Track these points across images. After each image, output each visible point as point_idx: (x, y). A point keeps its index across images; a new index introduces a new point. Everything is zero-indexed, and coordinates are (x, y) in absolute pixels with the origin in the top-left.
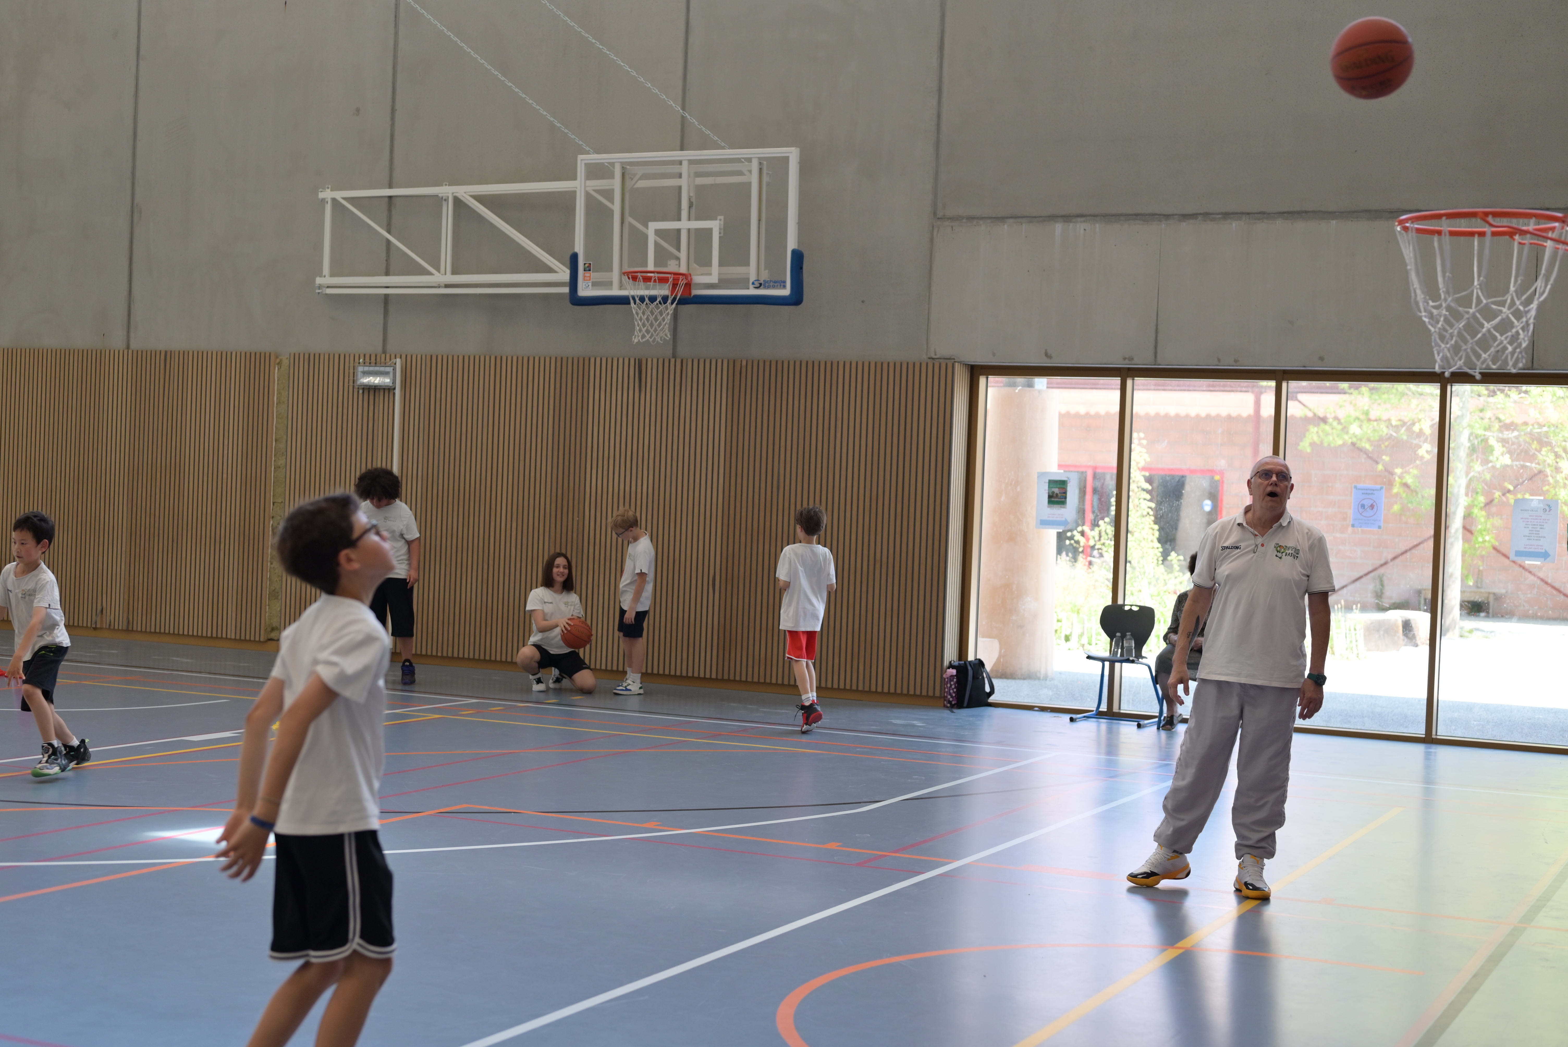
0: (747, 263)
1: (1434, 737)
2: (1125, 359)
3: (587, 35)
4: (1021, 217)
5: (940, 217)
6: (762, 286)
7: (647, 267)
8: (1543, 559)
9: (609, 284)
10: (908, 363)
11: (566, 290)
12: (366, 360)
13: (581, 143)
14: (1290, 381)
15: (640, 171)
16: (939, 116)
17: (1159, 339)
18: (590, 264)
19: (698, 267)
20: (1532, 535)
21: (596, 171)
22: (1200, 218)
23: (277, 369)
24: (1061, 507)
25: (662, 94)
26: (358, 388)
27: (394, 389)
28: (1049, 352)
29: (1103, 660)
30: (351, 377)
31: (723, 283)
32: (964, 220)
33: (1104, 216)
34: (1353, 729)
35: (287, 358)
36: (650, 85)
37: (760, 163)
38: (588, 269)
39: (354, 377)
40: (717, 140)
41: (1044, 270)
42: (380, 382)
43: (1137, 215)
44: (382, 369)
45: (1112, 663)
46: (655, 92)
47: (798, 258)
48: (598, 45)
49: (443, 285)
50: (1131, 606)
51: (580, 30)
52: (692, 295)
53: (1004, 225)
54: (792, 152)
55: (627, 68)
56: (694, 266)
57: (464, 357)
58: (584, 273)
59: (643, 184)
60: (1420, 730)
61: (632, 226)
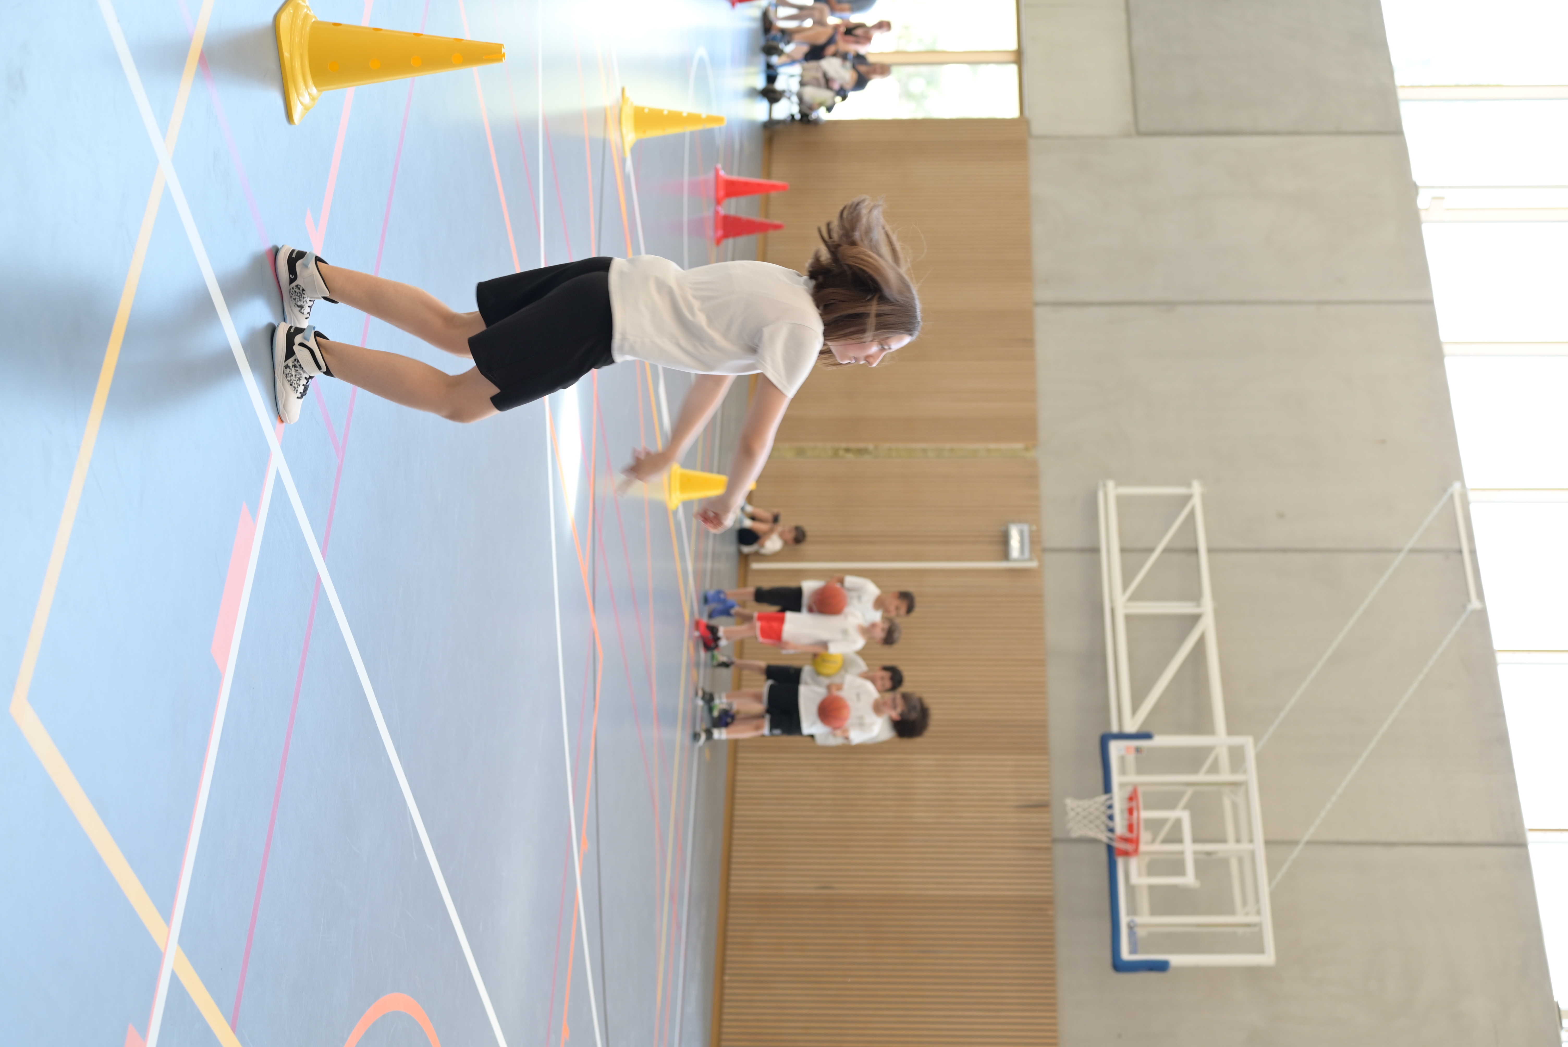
0: (1152, 914)
6: (1130, 931)
9: (1123, 773)
11: (1115, 729)
12: (1035, 533)
13: (1265, 739)
15: (1240, 802)
18: (1143, 753)
19: (1146, 863)
21: (1237, 758)
23: (1022, 446)
25: (1320, 820)
26: (1007, 526)
27: (1008, 561)
30: (1017, 519)
31: (1131, 889)
35: (1033, 456)
36: (1329, 808)
37: (1257, 925)
38: (1138, 750)
42: (1014, 547)
44: (1027, 549)
46: (1323, 813)
47: (1161, 967)
49: (1113, 606)
51: (1380, 734)
52: (1117, 858)
54: (1270, 958)
55: (1344, 784)
56: (1146, 859)
57: (1043, 629)
58: (1133, 748)
59: (1227, 803)
61: (1184, 795)
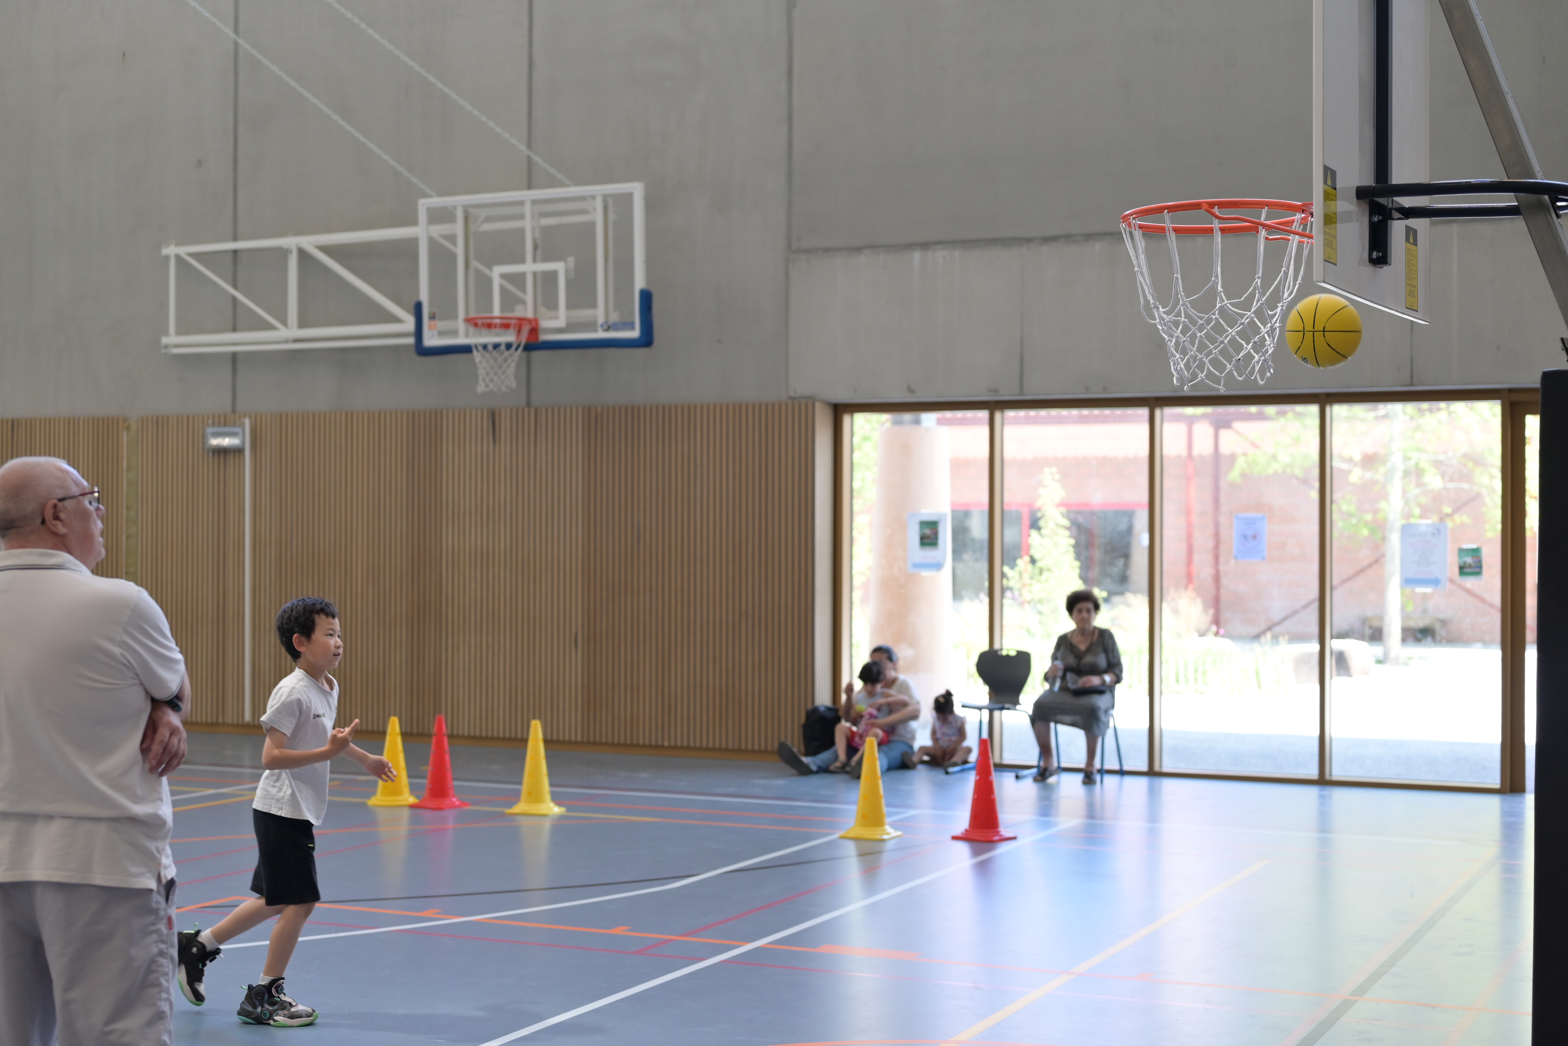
0: (595, 306)
1: (1327, 778)
2: (990, 391)
3: (427, 75)
4: (878, 247)
5: (795, 250)
6: (611, 328)
7: (492, 313)
8: (1435, 586)
9: (454, 333)
10: (767, 404)
11: (411, 340)
12: (215, 421)
13: (423, 186)
14: (1164, 408)
15: (483, 213)
16: (790, 145)
17: (1024, 369)
18: (435, 312)
19: (546, 311)
20: (1422, 561)
21: (439, 216)
22: (1061, 241)
23: (125, 434)
24: (933, 549)
25: (505, 133)
26: (208, 451)
27: (244, 450)
28: (912, 387)
29: (980, 709)
30: (201, 439)
31: (570, 327)
32: (820, 252)
33: (963, 242)
35: (135, 423)
36: (492, 124)
37: (605, 200)
38: (432, 317)
39: (203, 439)
40: (562, 178)
42: (230, 443)
43: (997, 240)
44: (231, 429)
45: (991, 712)
46: (497, 130)
47: (646, 298)
48: (439, 84)
49: (291, 340)
50: (1008, 650)
52: (540, 341)
53: (861, 255)
54: (636, 188)
56: (542, 310)
57: (314, 414)
58: (429, 322)
59: (487, 227)
60: (1313, 772)
61: (477, 271)
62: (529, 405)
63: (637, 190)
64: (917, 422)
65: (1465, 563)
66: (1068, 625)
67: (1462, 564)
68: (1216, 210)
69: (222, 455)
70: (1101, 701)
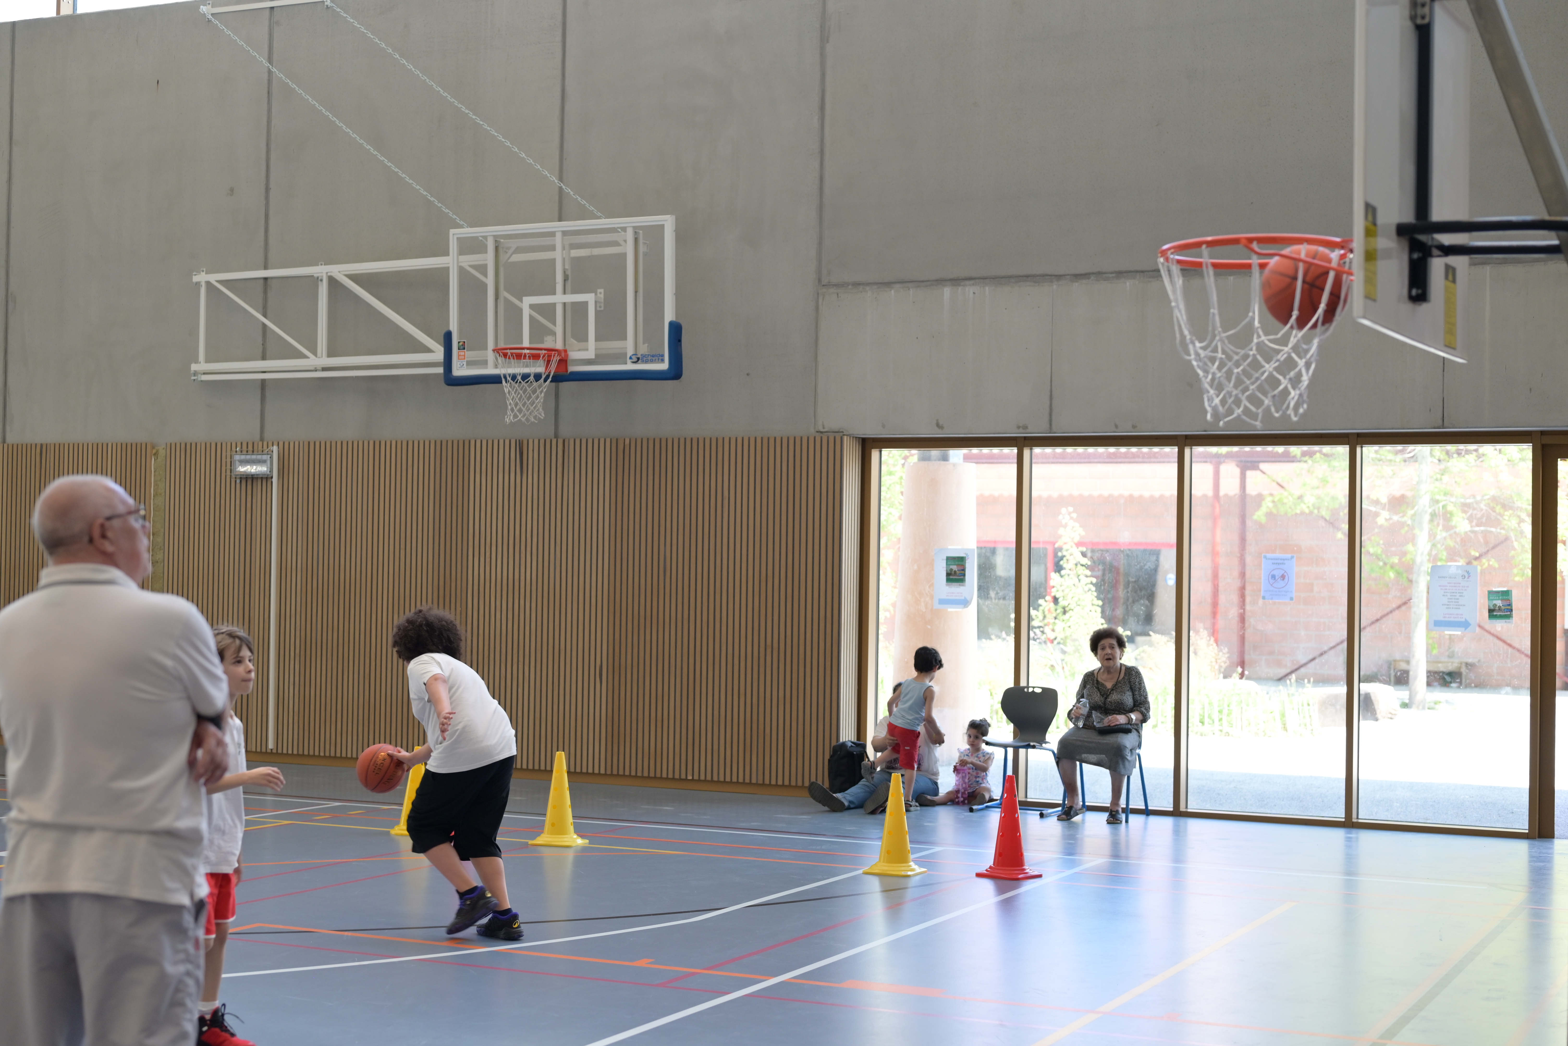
0: (624, 338)
1: (1354, 820)
2: (1019, 427)
3: (460, 106)
4: (908, 282)
5: (825, 284)
6: (640, 361)
7: (522, 344)
8: (1464, 629)
9: (484, 363)
10: (795, 438)
11: (440, 370)
12: (243, 449)
13: (454, 217)
14: (1193, 447)
15: (514, 244)
16: (821, 179)
17: (1053, 405)
18: (464, 342)
19: (575, 342)
20: (1451, 603)
21: (470, 246)
22: (1092, 278)
23: (153, 459)
24: (960, 585)
25: (536, 164)
26: (236, 478)
27: (272, 477)
28: (941, 423)
29: (1005, 746)
30: (228, 467)
31: (599, 358)
32: (850, 287)
33: (993, 278)
34: (1270, 814)
35: (164, 448)
36: (524, 155)
37: (635, 232)
38: (462, 347)
39: (231, 466)
40: (593, 210)
41: (933, 337)
42: (257, 471)
43: (1027, 276)
44: (259, 457)
45: (1016, 749)
46: (529, 162)
47: (676, 330)
48: (471, 115)
49: (321, 369)
50: (1034, 688)
51: (452, 100)
52: (568, 372)
53: (891, 290)
54: (666, 220)
55: (501, 139)
56: (571, 341)
57: (342, 442)
58: (459, 352)
59: (517, 258)
60: (1339, 814)
61: (506, 300)
62: (556, 436)
63: (668, 222)
64: (945, 458)
65: (1495, 605)
66: (1093, 663)
67: (1492, 608)
68: (1255, 245)
69: (249, 482)
70: (1128, 740)
